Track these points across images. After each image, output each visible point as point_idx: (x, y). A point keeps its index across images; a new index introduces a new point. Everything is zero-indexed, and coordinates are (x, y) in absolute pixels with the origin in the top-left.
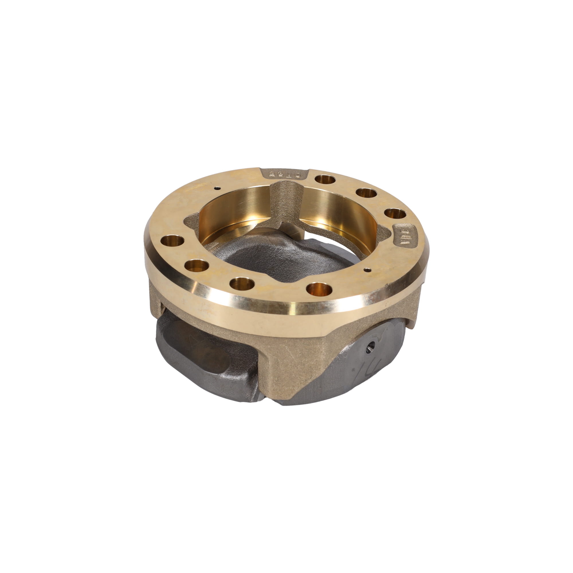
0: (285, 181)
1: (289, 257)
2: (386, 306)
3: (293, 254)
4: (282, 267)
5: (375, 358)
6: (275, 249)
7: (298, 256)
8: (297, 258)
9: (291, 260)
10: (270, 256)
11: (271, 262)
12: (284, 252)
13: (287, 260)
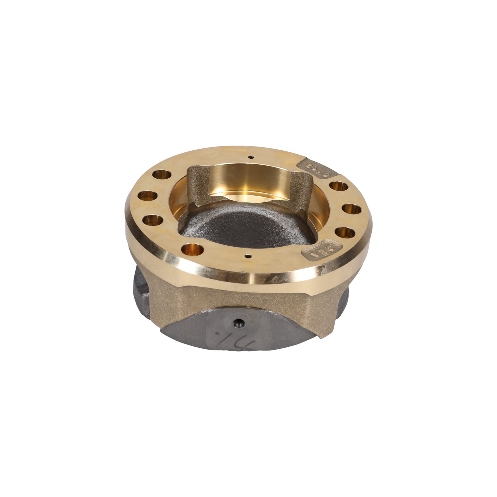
0: (308, 174)
1: (288, 238)
2: (235, 289)
3: (292, 237)
4: (280, 243)
5: (245, 336)
6: (279, 226)
7: (295, 240)
8: (294, 242)
9: (289, 241)
10: (272, 230)
11: (273, 235)
12: (286, 232)
13: (286, 239)
